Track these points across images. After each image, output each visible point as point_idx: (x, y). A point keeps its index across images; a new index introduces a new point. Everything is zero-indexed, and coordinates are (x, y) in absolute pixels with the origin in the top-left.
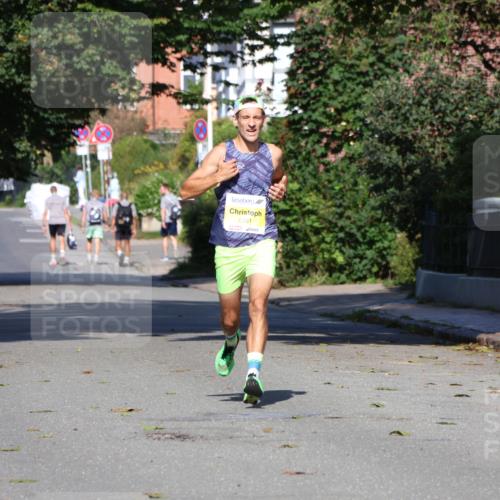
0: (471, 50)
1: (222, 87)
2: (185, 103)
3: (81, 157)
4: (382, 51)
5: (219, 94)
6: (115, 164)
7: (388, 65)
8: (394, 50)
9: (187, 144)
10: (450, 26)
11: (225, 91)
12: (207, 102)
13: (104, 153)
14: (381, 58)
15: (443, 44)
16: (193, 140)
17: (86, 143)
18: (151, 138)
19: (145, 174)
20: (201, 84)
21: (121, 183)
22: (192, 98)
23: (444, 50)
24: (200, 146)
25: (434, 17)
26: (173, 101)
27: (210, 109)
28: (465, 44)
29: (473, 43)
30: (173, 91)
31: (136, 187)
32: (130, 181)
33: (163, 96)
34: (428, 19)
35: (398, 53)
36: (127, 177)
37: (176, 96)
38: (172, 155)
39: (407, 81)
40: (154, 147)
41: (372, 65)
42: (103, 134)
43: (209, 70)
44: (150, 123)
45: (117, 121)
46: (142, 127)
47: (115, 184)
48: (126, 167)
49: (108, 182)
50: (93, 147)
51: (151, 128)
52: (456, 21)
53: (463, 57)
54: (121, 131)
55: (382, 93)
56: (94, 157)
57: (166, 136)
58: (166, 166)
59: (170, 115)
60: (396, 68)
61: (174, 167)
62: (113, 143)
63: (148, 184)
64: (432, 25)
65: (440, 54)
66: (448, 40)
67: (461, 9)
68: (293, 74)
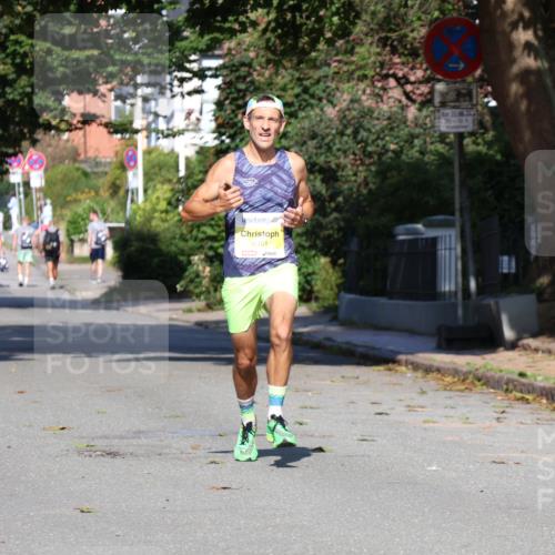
0: (392, 82)
1: (151, 118)
2: (116, 132)
3: (14, 185)
4: (307, 83)
5: (149, 124)
6: (47, 191)
7: (313, 96)
8: (318, 81)
9: (118, 172)
10: (373, 59)
11: (155, 121)
12: (137, 132)
13: (37, 180)
14: (306, 90)
15: (365, 77)
16: (123, 167)
17: (19, 171)
18: (84, 166)
19: (76, 201)
20: (132, 114)
21: (54, 210)
22: (122, 128)
23: (368, 82)
24: (130, 174)
25: (358, 49)
26: (103, 130)
27: (141, 139)
28: (387, 76)
29: (394, 76)
30: (104, 121)
31: (68, 213)
32: (62, 207)
33: (94, 126)
34: (351, 52)
35: (322, 85)
36: (60, 204)
37: (107, 125)
38: (104, 182)
39: (331, 112)
40: (86, 174)
41: (297, 96)
42: (36, 162)
44: (81, 150)
45: (50, 150)
46: (75, 155)
48: (60, 193)
49: (41, 209)
50: (26, 175)
51: (82, 157)
52: (379, 54)
53: (384, 89)
54: (53, 159)
55: (306, 123)
56: (27, 184)
57: (98, 164)
58: (97, 193)
59: (100, 145)
60: (320, 99)
61: (105, 194)
62: (46, 170)
63: (80, 210)
64: (354, 58)
65: (362, 86)
66: (370, 73)
67: (384, 42)
68: (220, 104)
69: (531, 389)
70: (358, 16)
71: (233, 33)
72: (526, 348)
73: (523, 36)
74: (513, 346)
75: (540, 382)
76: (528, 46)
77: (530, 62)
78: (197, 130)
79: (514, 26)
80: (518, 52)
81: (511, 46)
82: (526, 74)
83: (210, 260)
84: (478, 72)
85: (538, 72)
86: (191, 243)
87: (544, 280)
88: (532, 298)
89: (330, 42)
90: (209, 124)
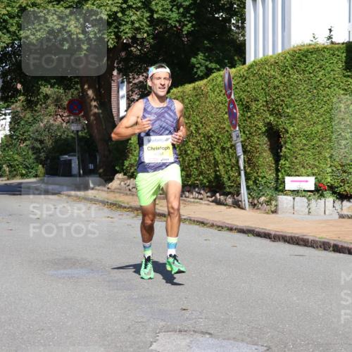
0: (59, 116)
4: (35, 117)
7: (37, 120)
8: (38, 116)
10: (53, 110)
14: (35, 119)
23: (52, 116)
25: (49, 107)
28: (57, 115)
34: (47, 108)
39: (42, 125)
41: (32, 120)
52: (55, 109)
53: (57, 118)
55: (35, 128)
60: (39, 121)
64: (48, 110)
65: (50, 117)
66: (53, 114)
67: (56, 105)
68: (10, 123)
69: (97, 201)
70: (49, 98)
71: (13, 103)
72: (96, 189)
73: (94, 103)
74: (93, 189)
75: (100, 199)
76: (95, 106)
77: (96, 110)
78: (5, 130)
79: (91, 100)
80: (93, 108)
81: (91, 106)
82: (95, 114)
83: (8, 166)
84: (82, 114)
85: (98, 114)
86: (3, 162)
87: (101, 171)
89: (41, 105)
90: (7, 128)
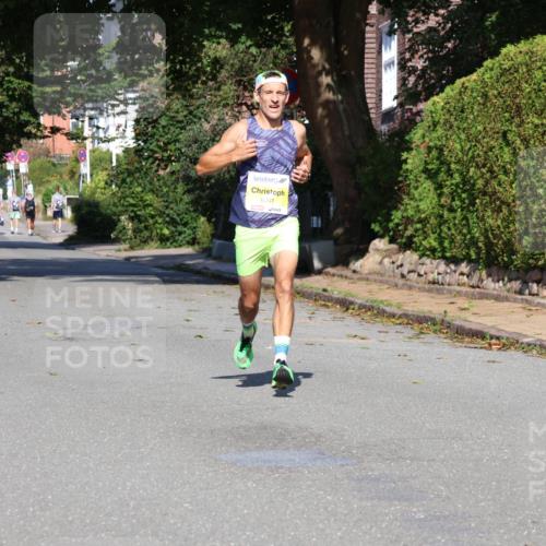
0: (244, 108)
1: (95, 129)
2: (72, 139)
3: (9, 171)
4: (191, 108)
5: (93, 134)
6: (31, 175)
7: (195, 116)
8: (198, 108)
9: (74, 163)
10: (232, 93)
11: (97, 131)
12: (85, 139)
13: (24, 168)
14: (191, 113)
15: (228, 104)
16: (78, 161)
17: (13, 162)
18: (52, 159)
19: (48, 181)
20: (83, 127)
21: (34, 187)
22: (76, 136)
23: (229, 108)
24: (82, 164)
25: (223, 87)
26: (64, 138)
27: (88, 143)
28: (241, 104)
29: (246, 104)
30: (65, 132)
31: (43, 189)
32: (40, 185)
33: (59, 134)
34: (219, 89)
35: (201, 109)
36: (38, 183)
37: (66, 134)
38: (66, 170)
39: (206, 126)
40: (54, 165)
41: (185, 116)
42: (23, 157)
43: (87, 119)
44: (51, 150)
45: (31, 150)
46: (47, 153)
47: (30, 187)
48: (37, 176)
49: (26, 186)
50: (17, 165)
51: (52, 154)
52: (236, 90)
53: (239, 112)
54: (34, 155)
55: (191, 133)
56: (17, 171)
57: (61, 158)
58: (61, 176)
59: (63, 146)
60: (200, 119)
61: (66, 177)
62: (29, 162)
63: (51, 187)
64: (221, 93)
65: (226, 110)
66: (231, 102)
67: (239, 83)
68: (137, 121)
69: (330, 299)
70: (221, 67)
72: (327, 274)
73: (326, 80)
74: (319, 272)
75: (336, 295)
76: (328, 85)
77: (329, 95)
78: (123, 137)
79: (320, 73)
80: (323, 89)
81: (318, 85)
82: (327, 103)
83: (132, 219)
84: (297, 102)
85: (334, 102)
86: (120, 208)
87: (339, 231)
88: (331, 242)
89: (204, 83)
90: (130, 133)
